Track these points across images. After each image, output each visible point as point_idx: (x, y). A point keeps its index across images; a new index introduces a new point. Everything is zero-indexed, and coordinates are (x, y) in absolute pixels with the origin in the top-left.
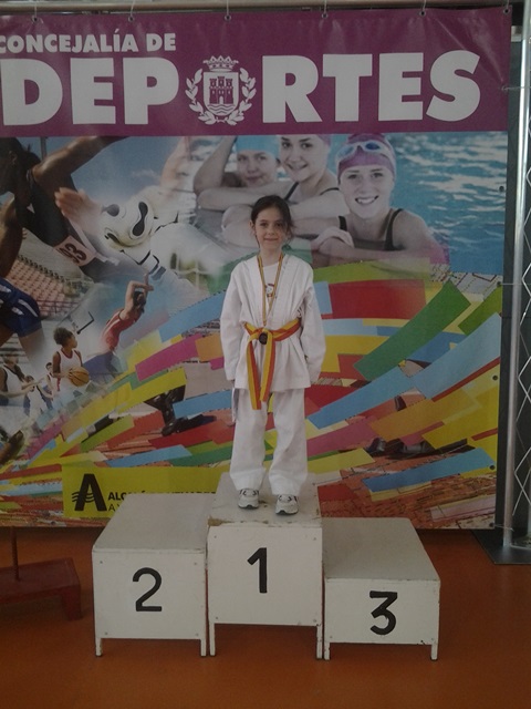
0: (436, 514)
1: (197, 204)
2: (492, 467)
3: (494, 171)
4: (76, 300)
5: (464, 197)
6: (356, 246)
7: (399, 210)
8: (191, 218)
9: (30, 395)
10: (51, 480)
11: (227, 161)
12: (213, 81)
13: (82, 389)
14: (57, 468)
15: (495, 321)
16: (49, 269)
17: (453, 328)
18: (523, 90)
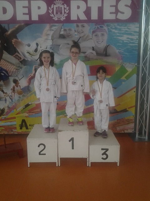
0: (118, 129)
1: (52, 43)
2: (133, 116)
4: (19, 71)
6: (97, 55)
7: (109, 45)
8: (51, 47)
9: (6, 98)
10: (13, 121)
11: (61, 31)
12: (56, 8)
13: (21, 96)
14: (14, 118)
15: (135, 76)
16: (11, 62)
17: (123, 78)
18: (143, 11)
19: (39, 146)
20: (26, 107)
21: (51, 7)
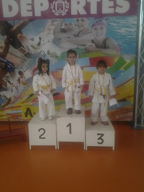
0: (117, 117)
1: (54, 37)
2: (132, 105)
3: (133, 26)
4: (24, 63)
5: (125, 34)
6: (96, 48)
7: (108, 38)
8: (53, 41)
9: (13, 88)
10: (18, 110)
11: (62, 25)
12: (58, 4)
13: (26, 86)
14: (20, 106)
15: (133, 67)
16: (16, 55)
17: (122, 69)
18: (141, 4)
19: (39, 131)
20: (30, 97)
21: (52, 3)
